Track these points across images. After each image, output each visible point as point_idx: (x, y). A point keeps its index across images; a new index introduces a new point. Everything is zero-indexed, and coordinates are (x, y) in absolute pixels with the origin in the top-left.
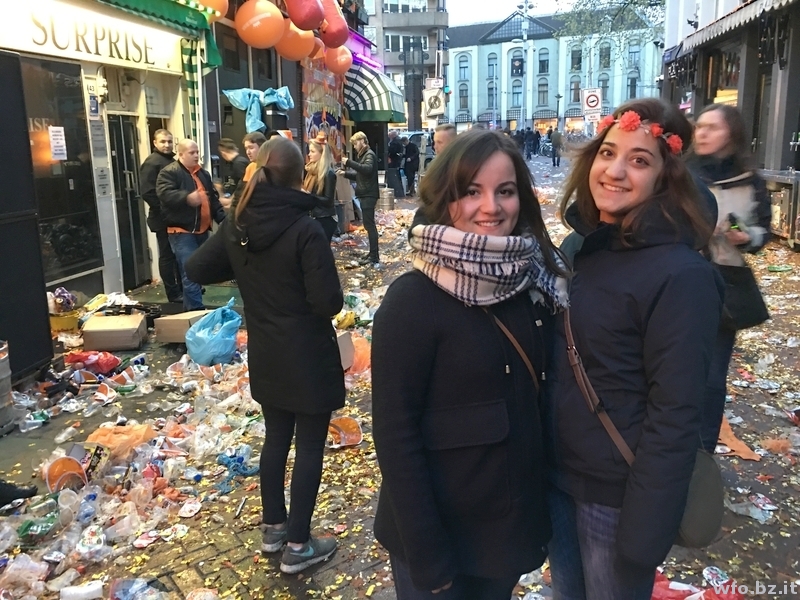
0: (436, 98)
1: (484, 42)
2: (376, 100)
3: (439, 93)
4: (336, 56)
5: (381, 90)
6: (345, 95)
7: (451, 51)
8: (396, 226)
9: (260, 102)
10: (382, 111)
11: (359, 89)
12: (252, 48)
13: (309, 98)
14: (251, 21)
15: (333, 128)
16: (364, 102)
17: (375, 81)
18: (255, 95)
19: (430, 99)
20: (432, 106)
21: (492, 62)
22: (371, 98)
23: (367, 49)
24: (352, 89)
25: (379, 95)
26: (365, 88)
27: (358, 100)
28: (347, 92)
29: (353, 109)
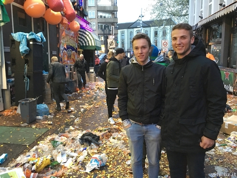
0: (112, 42)
1: (129, 28)
2: (90, 42)
3: (113, 40)
4: (74, 25)
5: (92, 39)
6: (79, 40)
7: (119, 30)
8: (96, 89)
9: (26, 38)
10: (92, 46)
11: (84, 38)
12: (34, 18)
13: (62, 40)
14: (30, 6)
15: (73, 51)
16: (85, 42)
17: (90, 35)
18: (24, 35)
19: (110, 42)
20: (110, 45)
21: (131, 34)
22: (88, 41)
23: (88, 25)
24: (81, 38)
25: (91, 40)
26: (86, 38)
27: (83, 42)
28: (79, 39)
29: (82, 45)
